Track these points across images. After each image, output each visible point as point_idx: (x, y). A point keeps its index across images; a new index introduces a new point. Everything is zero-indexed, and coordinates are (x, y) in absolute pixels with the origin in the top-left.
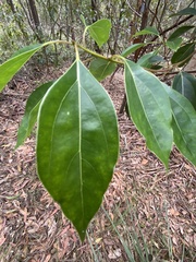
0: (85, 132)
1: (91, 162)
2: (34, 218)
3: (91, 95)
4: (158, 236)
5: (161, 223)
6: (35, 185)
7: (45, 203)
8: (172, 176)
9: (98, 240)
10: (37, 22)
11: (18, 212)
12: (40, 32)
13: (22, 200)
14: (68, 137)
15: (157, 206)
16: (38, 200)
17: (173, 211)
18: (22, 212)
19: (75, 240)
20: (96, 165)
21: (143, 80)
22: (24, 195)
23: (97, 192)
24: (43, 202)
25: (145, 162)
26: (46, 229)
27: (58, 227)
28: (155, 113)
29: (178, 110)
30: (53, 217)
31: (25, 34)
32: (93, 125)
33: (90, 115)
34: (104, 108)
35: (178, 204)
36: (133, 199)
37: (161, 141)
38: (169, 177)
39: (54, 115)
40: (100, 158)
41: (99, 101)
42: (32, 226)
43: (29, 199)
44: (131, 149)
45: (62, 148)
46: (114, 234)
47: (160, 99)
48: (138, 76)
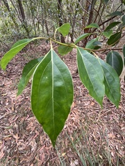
0: (55, 87)
1: (59, 103)
2: (22, 140)
3: (59, 68)
4: (102, 151)
5: (103, 143)
6: (23, 119)
7: (29, 131)
8: (110, 113)
9: (63, 154)
10: (23, 17)
11: (12, 137)
12: (26, 23)
13: (14, 129)
14: (46, 90)
15: (101, 132)
16: (25, 129)
17: (111, 135)
18: (15, 137)
19: (49, 154)
20: (61, 105)
21: (88, 58)
22: (16, 126)
23: (62, 120)
24: (28, 130)
25: (93, 104)
26: (30, 147)
27: (38, 146)
28: (94, 76)
29: (108, 74)
30: (34, 140)
31: (16, 24)
32: (59, 84)
33: (58, 78)
34: (65, 75)
35: (114, 130)
36: (85, 128)
37: (98, 91)
38: (108, 113)
39: (39, 79)
40: (63, 101)
41: (63, 71)
42: (21, 145)
43: (19, 128)
44: (84, 96)
45: (44, 96)
46: (74, 150)
47: (97, 69)
48: (85, 56)
